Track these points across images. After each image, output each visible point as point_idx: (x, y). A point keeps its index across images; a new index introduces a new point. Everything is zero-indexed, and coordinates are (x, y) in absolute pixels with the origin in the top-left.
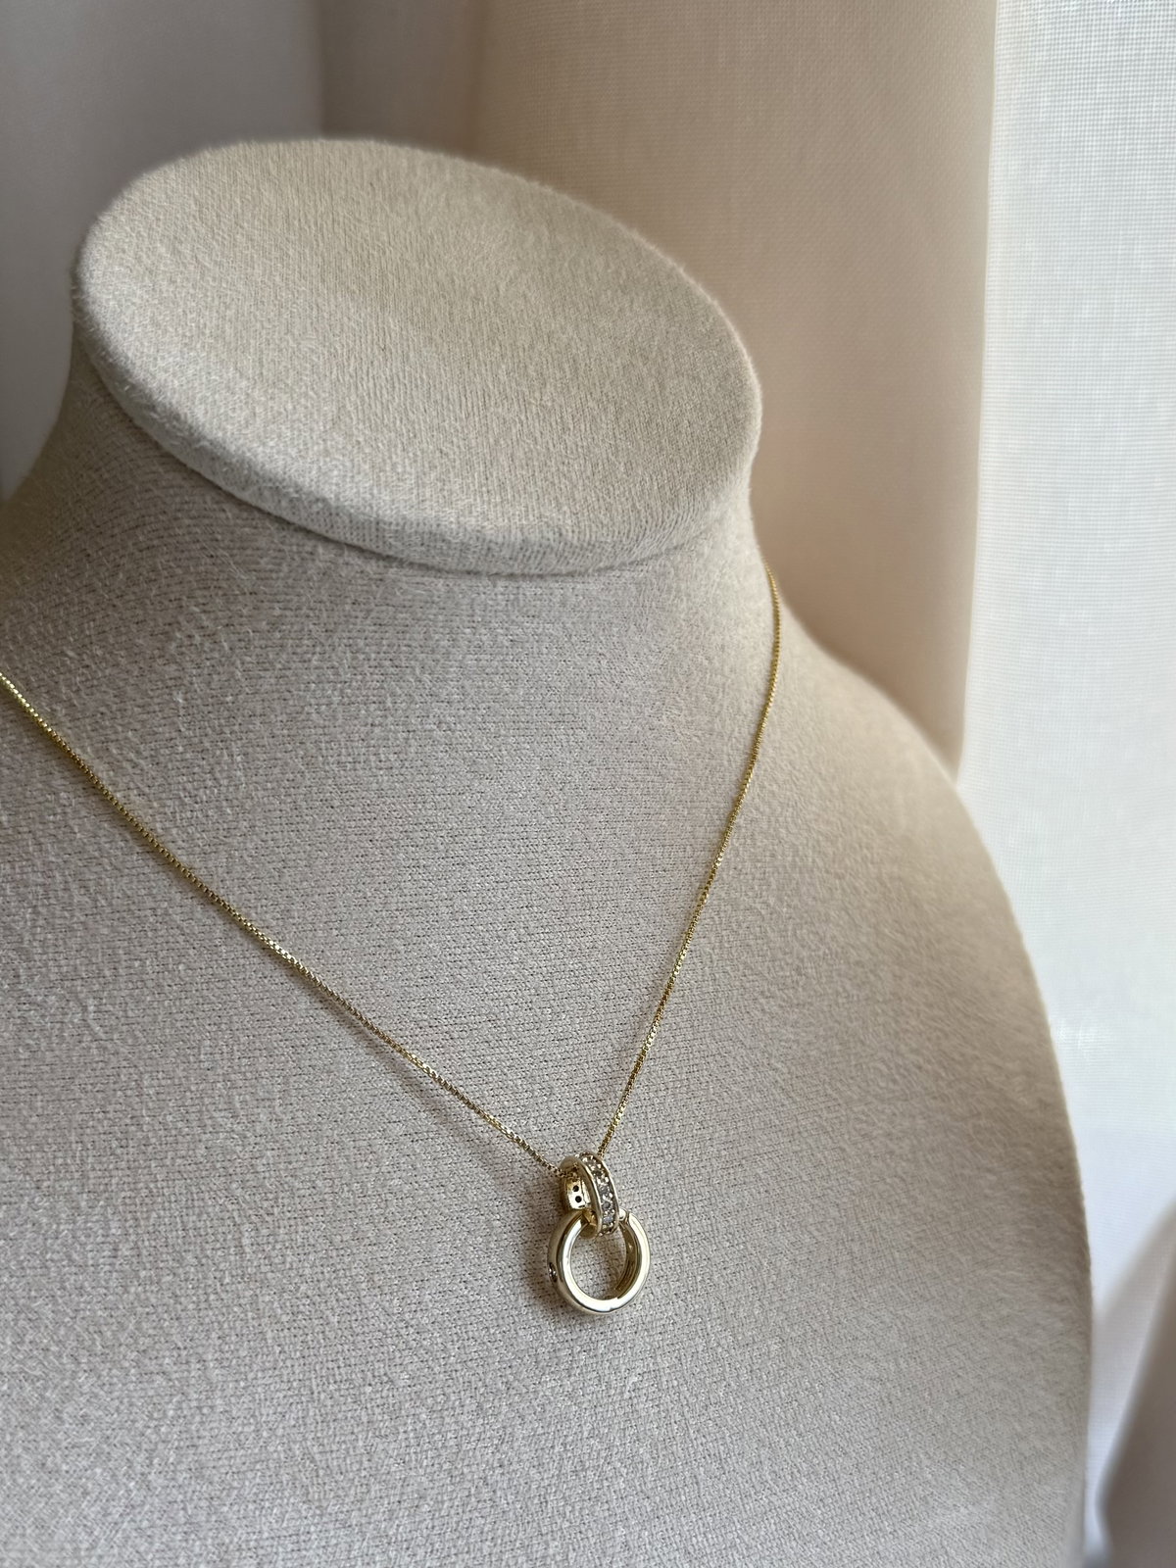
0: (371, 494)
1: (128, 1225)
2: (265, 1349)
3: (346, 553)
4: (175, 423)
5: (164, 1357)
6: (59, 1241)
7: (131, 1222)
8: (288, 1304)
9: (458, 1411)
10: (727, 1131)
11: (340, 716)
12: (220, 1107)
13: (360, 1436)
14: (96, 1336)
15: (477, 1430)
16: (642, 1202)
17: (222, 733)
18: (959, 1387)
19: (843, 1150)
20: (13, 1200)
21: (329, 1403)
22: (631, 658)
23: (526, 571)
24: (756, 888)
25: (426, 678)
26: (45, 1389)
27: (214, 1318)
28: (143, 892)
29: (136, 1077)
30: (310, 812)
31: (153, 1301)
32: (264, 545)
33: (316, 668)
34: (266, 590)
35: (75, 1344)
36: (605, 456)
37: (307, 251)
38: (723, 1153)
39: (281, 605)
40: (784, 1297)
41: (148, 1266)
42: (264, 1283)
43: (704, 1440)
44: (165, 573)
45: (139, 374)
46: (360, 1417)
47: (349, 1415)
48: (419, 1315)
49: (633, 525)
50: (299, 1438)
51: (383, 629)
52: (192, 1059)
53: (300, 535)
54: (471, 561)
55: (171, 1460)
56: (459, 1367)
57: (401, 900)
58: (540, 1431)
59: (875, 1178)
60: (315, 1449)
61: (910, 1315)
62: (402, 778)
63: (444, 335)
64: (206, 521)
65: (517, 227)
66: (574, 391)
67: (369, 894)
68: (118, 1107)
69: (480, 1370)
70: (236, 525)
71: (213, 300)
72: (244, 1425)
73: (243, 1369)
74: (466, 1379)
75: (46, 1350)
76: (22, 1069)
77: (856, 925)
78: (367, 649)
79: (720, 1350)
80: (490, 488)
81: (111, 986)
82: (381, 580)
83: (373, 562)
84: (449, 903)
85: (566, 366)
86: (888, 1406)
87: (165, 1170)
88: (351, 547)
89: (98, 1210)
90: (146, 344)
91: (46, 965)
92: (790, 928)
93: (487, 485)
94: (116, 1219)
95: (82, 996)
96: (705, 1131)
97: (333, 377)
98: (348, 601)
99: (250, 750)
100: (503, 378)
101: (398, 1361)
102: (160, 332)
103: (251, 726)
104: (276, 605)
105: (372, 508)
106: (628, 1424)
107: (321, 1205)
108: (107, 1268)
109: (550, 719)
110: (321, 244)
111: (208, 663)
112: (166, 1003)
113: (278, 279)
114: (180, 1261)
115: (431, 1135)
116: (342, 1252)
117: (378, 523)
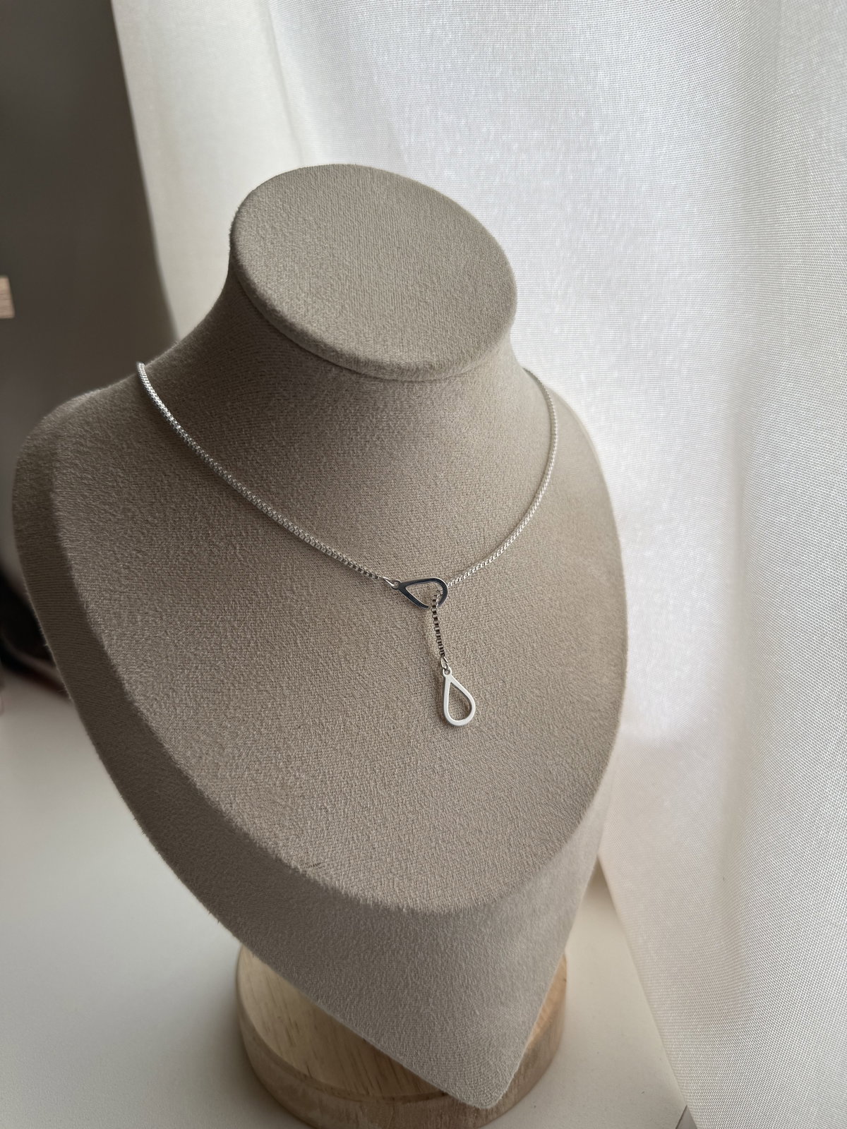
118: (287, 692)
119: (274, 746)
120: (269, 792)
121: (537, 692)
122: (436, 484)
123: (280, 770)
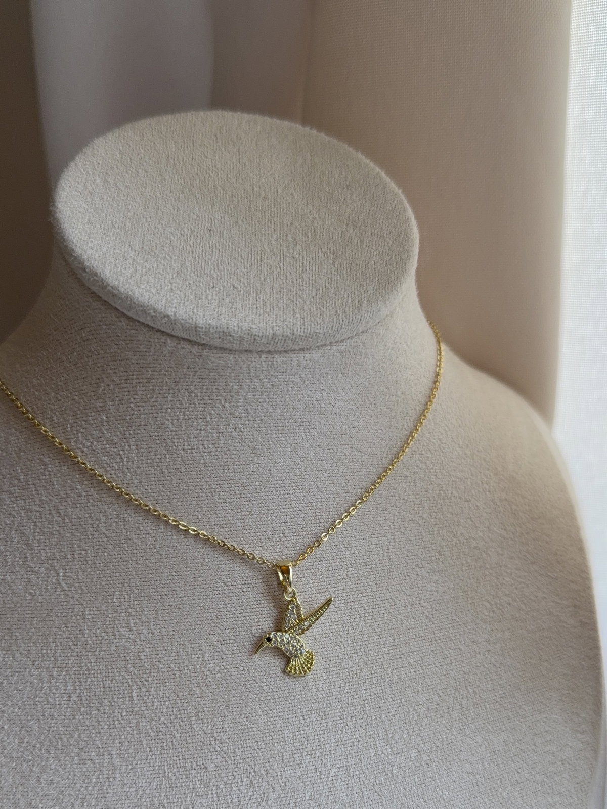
0: (193, 312)
1: (76, 684)
2: (142, 750)
3: (182, 342)
4: (95, 277)
5: (92, 752)
6: (43, 692)
7: (78, 683)
8: (155, 727)
9: (240, 784)
10: (394, 639)
11: (183, 425)
12: (123, 626)
13: (189, 795)
14: (59, 740)
15: (250, 794)
16: (344, 677)
17: (125, 434)
18: (518, 778)
19: (461, 650)
20: (21, 671)
21: (174, 778)
22: (340, 391)
23: (276, 349)
24: (416, 509)
25: (227, 405)
26: (33, 766)
27: (117, 733)
28: (87, 515)
29: (82, 610)
30: (170, 475)
31: (87, 723)
32: (141, 339)
33: (171, 401)
34: (144, 361)
35: (49, 744)
36: (324, 284)
37: (176, 177)
38: (391, 651)
39: (151, 369)
40: (421, 728)
41: (86, 706)
42: (142, 716)
43: (371, 803)
44: (96, 353)
45: (78, 251)
46: (189, 785)
47: (183, 784)
48: (222, 734)
49: (335, 322)
50: (157, 795)
51: (204, 381)
52: (110, 601)
53: (159, 334)
54: (246, 346)
55: (93, 804)
56: (241, 761)
57: (217, 519)
58: (283, 795)
59: (479, 665)
60: (165, 801)
61: (493, 739)
62: (216, 457)
63: (244, 220)
64: (113, 327)
65: (294, 155)
66: (312, 248)
67: (200, 517)
68: (73, 625)
69: (252, 763)
70: (127, 329)
71: (122, 208)
72: (130, 788)
73: (130, 759)
74: (245, 768)
75: (34, 746)
76: (28, 605)
77: (476, 527)
78: (196, 391)
79: (383, 756)
80: (258, 306)
81: (71, 563)
82: (201, 356)
83: (196, 347)
84: (242, 521)
85: (309, 234)
86: (476, 788)
87: (95, 657)
88: (184, 339)
89: (61, 677)
90: (83, 234)
91: (40, 552)
92: (436, 529)
93: (256, 304)
94: (71, 681)
95: (57, 568)
96: (381, 640)
97: (181, 247)
98: (185, 366)
99: (139, 443)
100: (274, 243)
101: (210, 757)
102: (92, 227)
103: (139, 431)
104: (149, 369)
105: (193, 320)
106: (330, 793)
107: (173, 676)
108: (66, 706)
109: (295, 424)
110: (184, 172)
111: (117, 399)
112: (98, 572)
113: (158, 194)
114: (101, 704)
115: (231, 641)
116: (183, 701)
117: (196, 328)
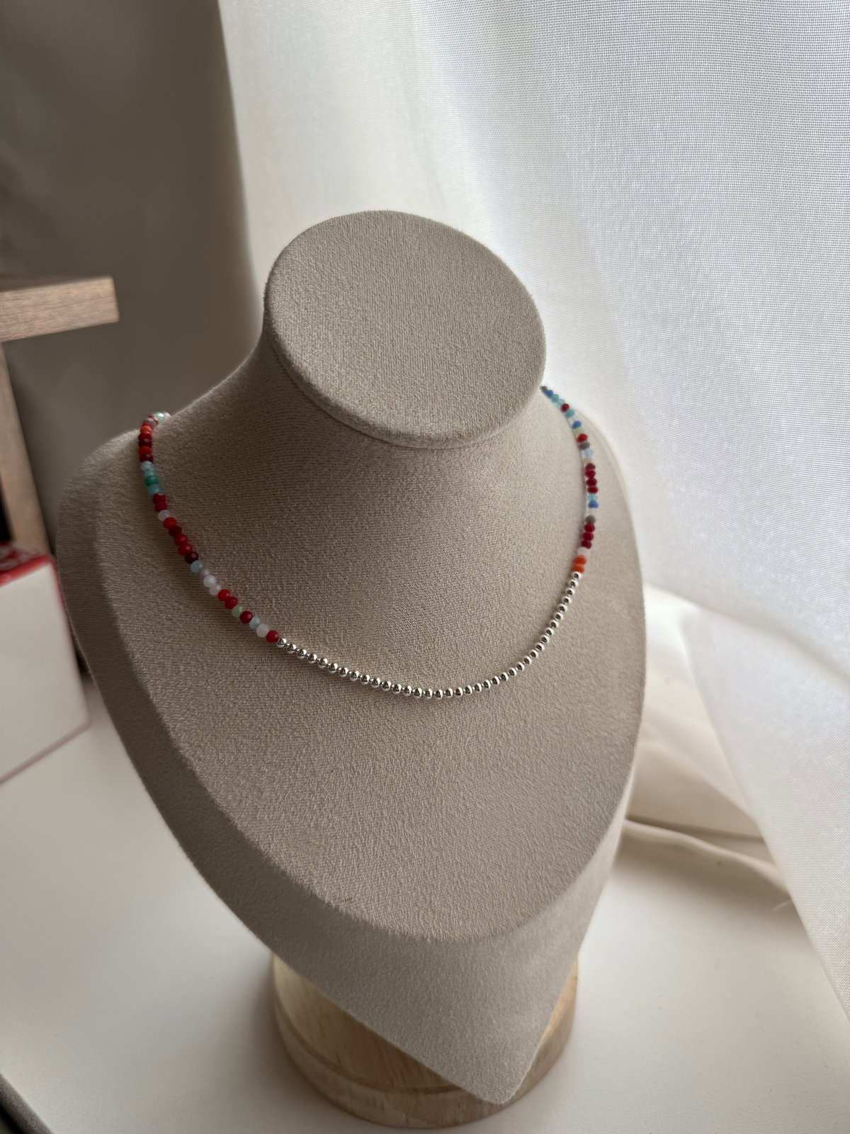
118: (320, 739)
119: (308, 790)
120: (305, 833)
121: (557, 730)
122: (463, 537)
123: (314, 812)
